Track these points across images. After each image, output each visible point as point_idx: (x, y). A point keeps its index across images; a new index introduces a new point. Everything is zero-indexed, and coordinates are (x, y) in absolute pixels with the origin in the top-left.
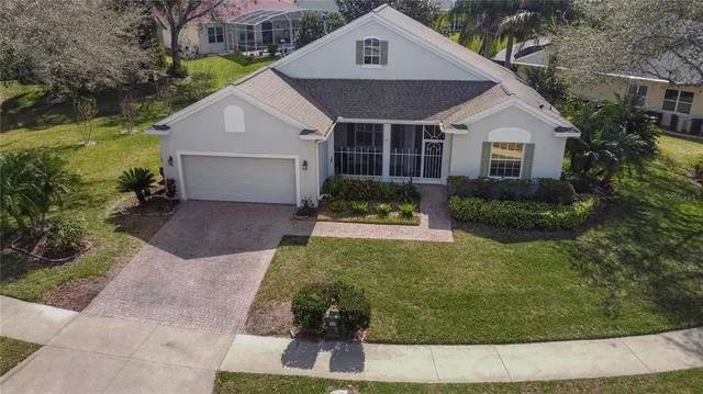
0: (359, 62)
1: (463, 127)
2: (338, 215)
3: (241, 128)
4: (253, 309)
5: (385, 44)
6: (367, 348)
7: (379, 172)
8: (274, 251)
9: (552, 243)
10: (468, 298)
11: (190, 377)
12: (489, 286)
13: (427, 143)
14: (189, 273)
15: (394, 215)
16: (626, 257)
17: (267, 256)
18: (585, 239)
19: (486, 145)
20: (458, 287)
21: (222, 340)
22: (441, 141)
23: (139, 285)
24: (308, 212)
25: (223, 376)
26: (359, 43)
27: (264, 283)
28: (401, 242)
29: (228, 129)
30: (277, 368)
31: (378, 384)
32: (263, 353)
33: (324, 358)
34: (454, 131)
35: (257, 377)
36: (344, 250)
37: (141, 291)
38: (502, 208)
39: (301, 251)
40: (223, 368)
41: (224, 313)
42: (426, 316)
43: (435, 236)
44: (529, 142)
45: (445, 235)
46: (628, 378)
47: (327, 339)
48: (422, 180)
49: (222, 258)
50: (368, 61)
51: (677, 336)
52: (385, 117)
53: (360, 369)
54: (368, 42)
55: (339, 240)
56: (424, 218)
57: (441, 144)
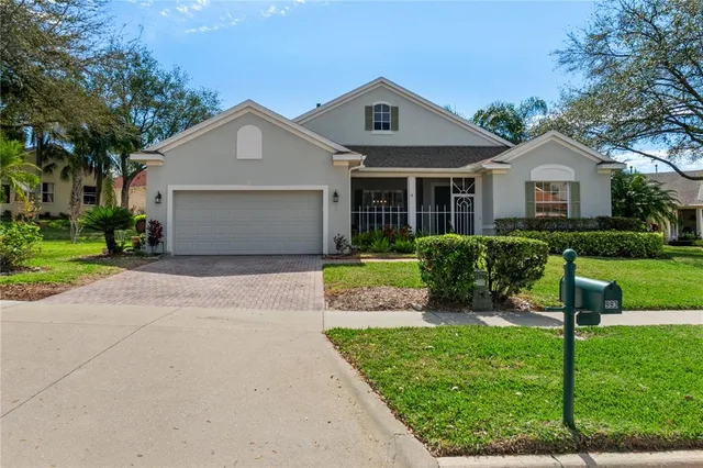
0: (368, 127)
4: (330, 296)
5: (395, 110)
13: (456, 198)
19: (529, 185)
22: (471, 195)
26: (368, 109)
27: (329, 283)
29: (239, 156)
34: (497, 166)
44: (573, 179)
50: (378, 127)
54: (378, 107)
57: (472, 199)
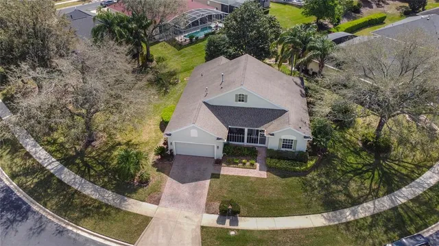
0: (236, 101)
1: (273, 135)
2: (229, 163)
3: (196, 136)
4: (206, 205)
5: (247, 96)
6: (239, 218)
7: (243, 141)
8: (209, 181)
9: (297, 178)
10: (268, 201)
11: (194, 227)
12: (275, 196)
13: (260, 134)
14: (185, 189)
15: (248, 164)
16: (321, 184)
17: (208, 182)
18: (309, 176)
20: (266, 197)
21: (200, 216)
23: (171, 195)
24: (218, 162)
25: (202, 227)
26: (236, 95)
27: (208, 194)
28: (249, 177)
29: (192, 136)
30: (215, 224)
31: (242, 230)
32: (211, 220)
33: (228, 221)
34: (270, 136)
35: (211, 227)
36: (231, 181)
37: (173, 197)
38: (284, 164)
39: (218, 181)
40: (202, 225)
41: (198, 206)
42: (256, 207)
43: (261, 175)
44: (295, 140)
45: (264, 174)
46: (306, 228)
47: (228, 215)
48: (258, 145)
49: (194, 183)
50: (240, 101)
51: (325, 214)
52: (245, 126)
53: (237, 225)
54: (240, 95)
55: (230, 176)
56: (258, 165)
